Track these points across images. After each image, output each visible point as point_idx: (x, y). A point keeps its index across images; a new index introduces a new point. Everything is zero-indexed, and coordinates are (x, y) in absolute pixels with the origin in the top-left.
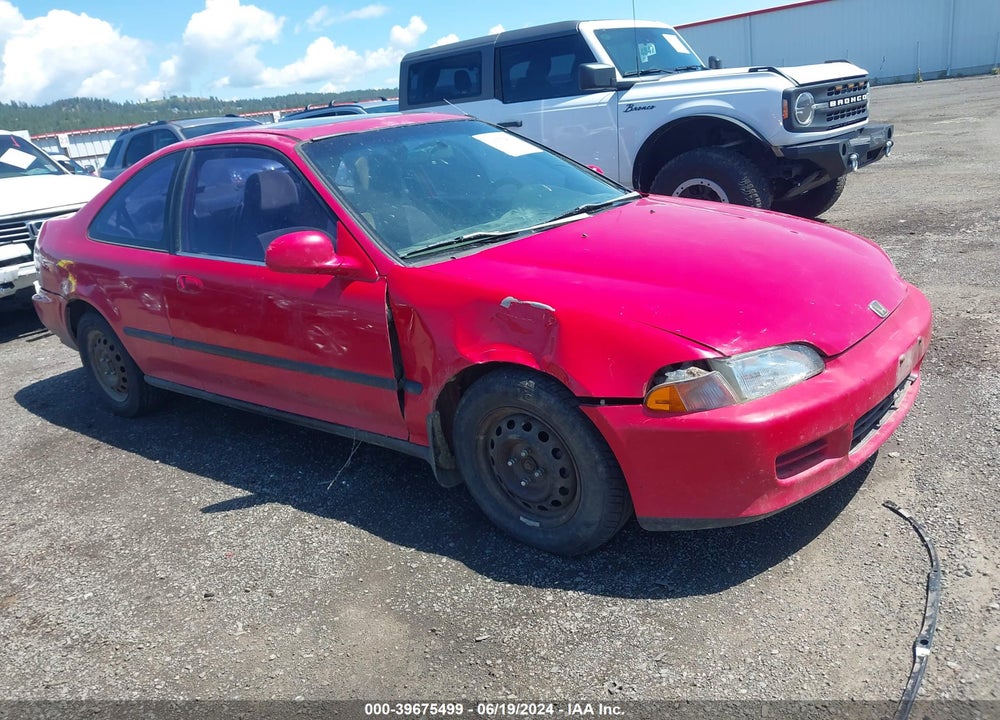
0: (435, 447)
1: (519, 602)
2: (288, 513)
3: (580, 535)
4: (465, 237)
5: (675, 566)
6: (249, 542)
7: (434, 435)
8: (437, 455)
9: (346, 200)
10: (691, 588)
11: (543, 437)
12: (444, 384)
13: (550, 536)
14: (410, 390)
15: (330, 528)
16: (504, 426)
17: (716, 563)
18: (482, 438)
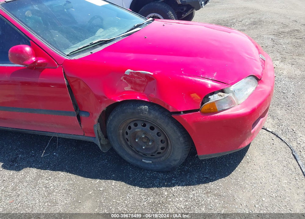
0: (99, 137)
1: (154, 198)
2: (33, 173)
3: (172, 164)
4: (94, 42)
5: (207, 167)
6: (19, 193)
7: (98, 133)
8: (100, 140)
9: (32, 30)
10: (218, 176)
11: (152, 128)
12: (101, 111)
13: (157, 166)
14: (83, 115)
15: (56, 178)
16: (132, 126)
17: (221, 163)
18: (121, 131)
